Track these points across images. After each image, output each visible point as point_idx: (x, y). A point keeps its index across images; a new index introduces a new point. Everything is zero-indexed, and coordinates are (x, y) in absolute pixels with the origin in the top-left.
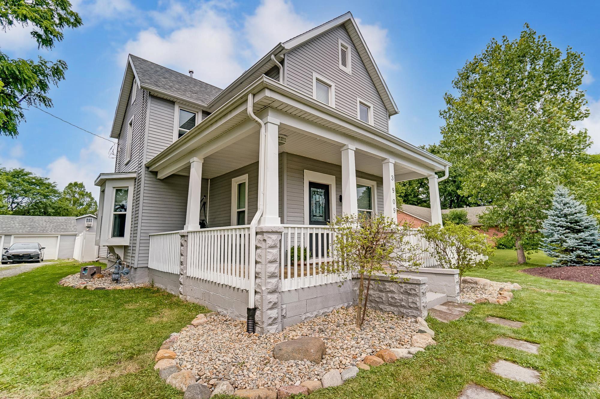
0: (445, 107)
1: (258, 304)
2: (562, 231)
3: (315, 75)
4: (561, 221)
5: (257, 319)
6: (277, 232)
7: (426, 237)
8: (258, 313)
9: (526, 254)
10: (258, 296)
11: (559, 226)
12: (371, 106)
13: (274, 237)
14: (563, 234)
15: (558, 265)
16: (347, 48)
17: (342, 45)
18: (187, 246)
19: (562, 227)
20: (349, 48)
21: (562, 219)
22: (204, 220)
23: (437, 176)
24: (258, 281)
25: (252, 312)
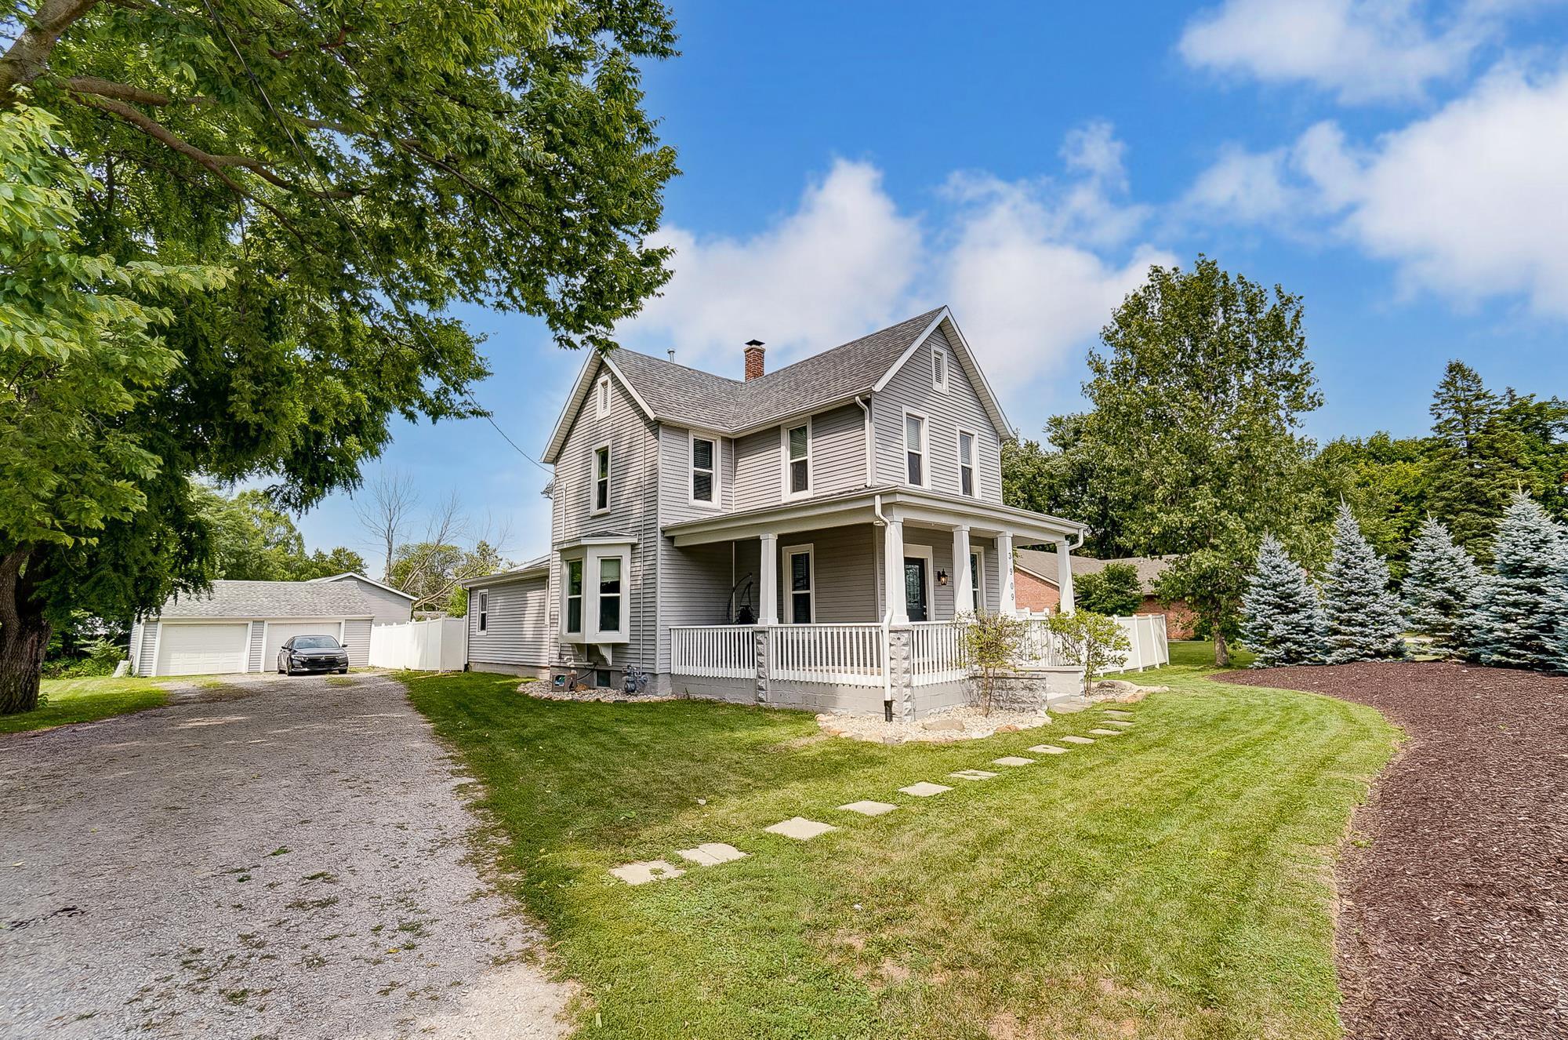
0: (1091, 377)
1: (894, 697)
2: (1270, 611)
3: (906, 409)
4: (1268, 595)
5: (893, 710)
6: (907, 631)
7: (1051, 629)
8: (894, 704)
9: (1229, 649)
10: (894, 690)
11: (1264, 603)
12: (975, 433)
13: (906, 635)
14: (1270, 617)
15: (1261, 665)
16: (941, 355)
17: (935, 352)
18: (768, 644)
19: (1269, 604)
20: (945, 353)
21: (1270, 591)
22: (747, 607)
23: (1067, 542)
24: (893, 675)
25: (888, 704)
